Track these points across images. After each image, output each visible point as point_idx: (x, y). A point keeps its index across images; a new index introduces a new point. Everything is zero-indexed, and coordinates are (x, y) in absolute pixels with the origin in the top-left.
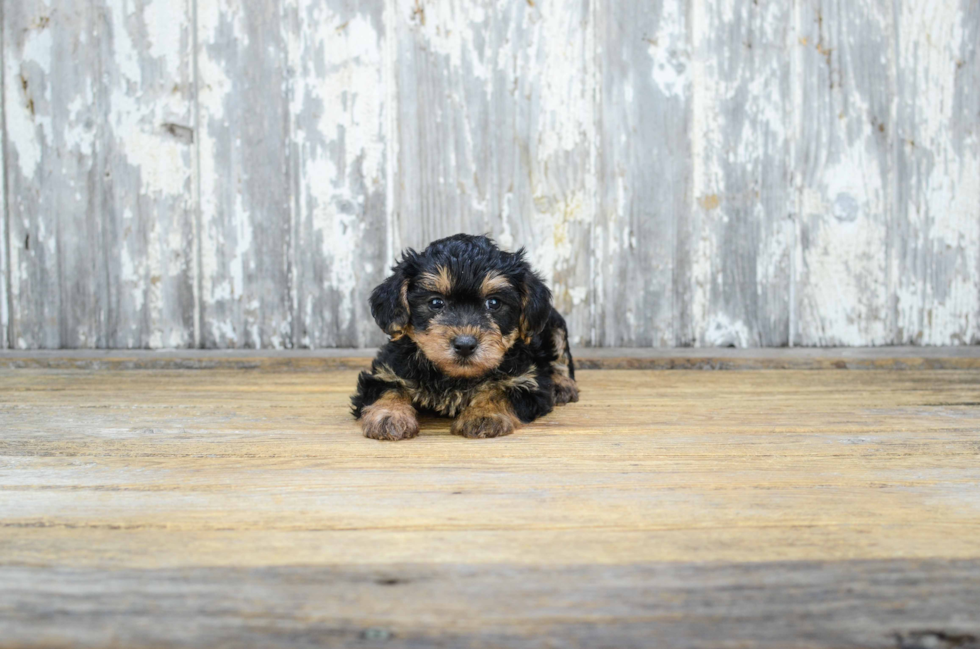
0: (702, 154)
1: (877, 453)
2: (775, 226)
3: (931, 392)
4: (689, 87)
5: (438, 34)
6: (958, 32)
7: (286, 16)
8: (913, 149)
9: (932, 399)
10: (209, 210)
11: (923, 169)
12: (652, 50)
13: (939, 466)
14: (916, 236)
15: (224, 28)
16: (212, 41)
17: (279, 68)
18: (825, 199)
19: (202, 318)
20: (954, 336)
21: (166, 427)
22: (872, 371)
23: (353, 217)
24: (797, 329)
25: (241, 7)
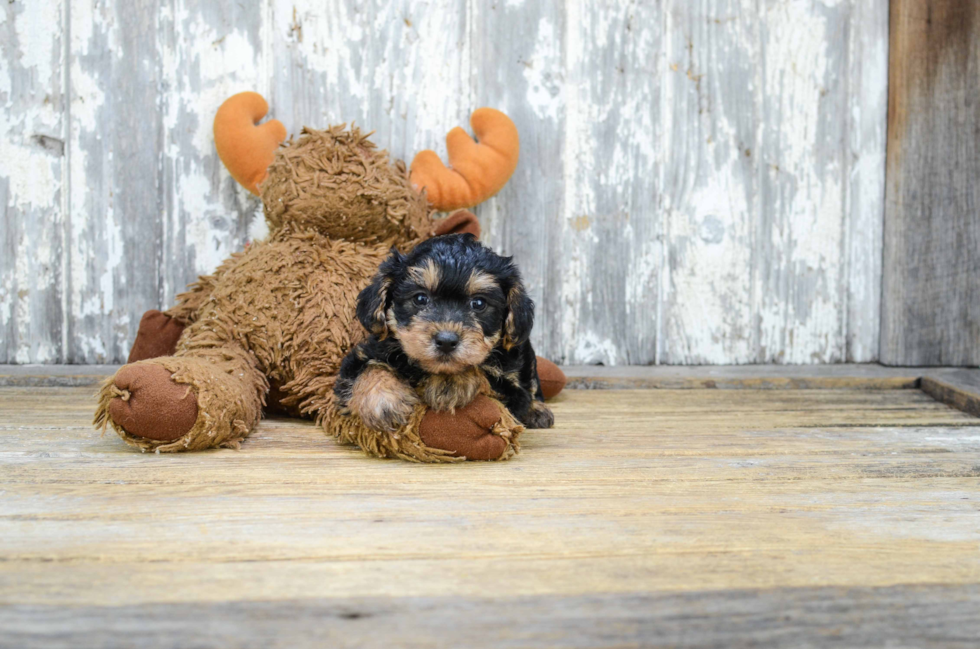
0: (574, 176)
1: (769, 477)
2: (644, 247)
3: (802, 413)
4: (562, 110)
5: (315, 52)
6: (822, 61)
7: (161, 29)
8: (777, 174)
9: (806, 420)
10: (79, 225)
11: (787, 194)
12: (527, 73)
13: (831, 491)
14: (780, 259)
15: (98, 40)
16: (85, 53)
17: (154, 81)
18: (692, 221)
19: (70, 333)
20: (814, 355)
21: (62, 451)
22: (741, 391)
23: (227, 233)
24: (663, 347)
25: (116, 19)
